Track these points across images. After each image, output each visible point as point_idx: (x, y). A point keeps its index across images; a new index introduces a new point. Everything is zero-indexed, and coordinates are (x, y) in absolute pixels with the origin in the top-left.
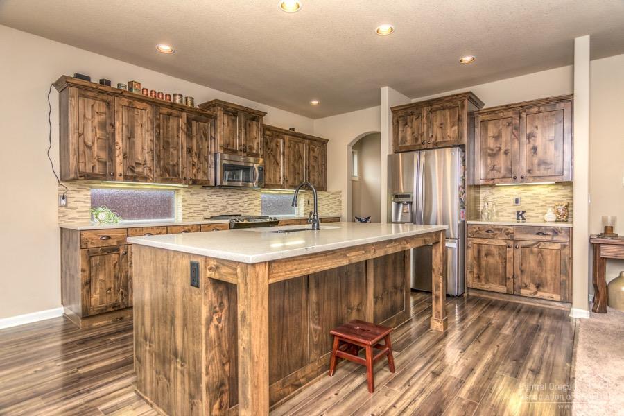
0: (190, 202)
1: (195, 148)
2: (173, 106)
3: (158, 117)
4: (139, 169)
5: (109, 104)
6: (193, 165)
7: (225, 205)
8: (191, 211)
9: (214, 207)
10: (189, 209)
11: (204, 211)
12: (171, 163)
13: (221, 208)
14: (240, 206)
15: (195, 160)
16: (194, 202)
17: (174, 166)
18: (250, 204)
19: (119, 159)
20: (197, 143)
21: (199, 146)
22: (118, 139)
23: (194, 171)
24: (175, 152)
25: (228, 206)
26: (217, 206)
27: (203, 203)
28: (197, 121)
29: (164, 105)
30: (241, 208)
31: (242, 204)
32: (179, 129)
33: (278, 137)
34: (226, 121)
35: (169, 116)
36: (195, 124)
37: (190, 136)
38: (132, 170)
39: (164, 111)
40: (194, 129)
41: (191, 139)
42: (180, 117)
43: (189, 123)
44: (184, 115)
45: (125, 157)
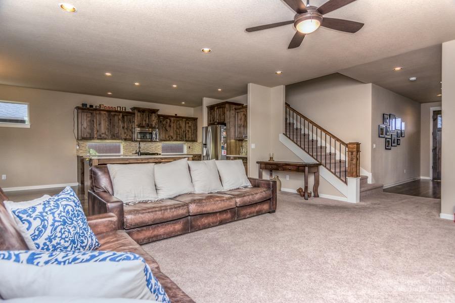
1: (126, 126)
3: (110, 116)
4: (103, 135)
6: (125, 133)
8: (127, 151)
12: (116, 133)
15: (126, 131)
16: (128, 147)
19: (95, 132)
20: (127, 124)
22: (95, 125)
23: (125, 135)
24: (117, 129)
32: (119, 119)
33: (167, 119)
34: (139, 115)
35: (115, 115)
36: (125, 117)
37: (124, 122)
38: (100, 136)
39: (113, 113)
40: (125, 119)
41: (124, 123)
42: (119, 115)
43: (123, 117)
44: (121, 114)
45: (97, 131)
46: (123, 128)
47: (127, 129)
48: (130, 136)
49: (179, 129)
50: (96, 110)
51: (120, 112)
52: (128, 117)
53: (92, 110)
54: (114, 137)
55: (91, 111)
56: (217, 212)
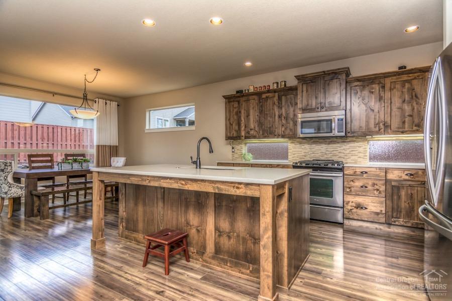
0: (294, 150)
1: (284, 114)
2: (269, 91)
3: (261, 101)
4: (252, 132)
5: (239, 102)
6: (283, 125)
7: (324, 152)
8: (295, 156)
9: (313, 153)
10: (294, 154)
11: (305, 156)
12: (269, 126)
13: (320, 154)
14: (340, 153)
15: (284, 122)
16: (297, 150)
17: (270, 128)
18: (352, 151)
19: (243, 128)
20: (285, 110)
21: (287, 111)
22: (243, 119)
23: (283, 129)
24: (271, 119)
25: (327, 152)
26: (315, 152)
27: (304, 151)
28: (286, 96)
29: (264, 93)
30: (342, 155)
31: (343, 151)
32: (274, 104)
33: (373, 83)
35: (267, 98)
36: (283, 98)
38: (248, 133)
39: (264, 95)
41: (281, 108)
42: (274, 96)
43: (280, 99)
45: (245, 127)
46: (280, 117)
47: (286, 118)
48: (291, 130)
49: (409, 102)
50: (244, 98)
51: (275, 91)
52: (288, 97)
53: (239, 97)
55: (237, 99)
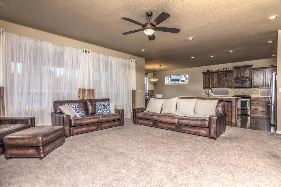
2: (222, 71)
5: (209, 75)
10: (231, 93)
18: (254, 92)
21: (229, 79)
22: (211, 81)
23: (227, 85)
24: (223, 81)
32: (224, 76)
34: (236, 71)
35: (221, 74)
36: (228, 74)
37: (226, 77)
38: (213, 86)
39: (220, 73)
40: (228, 75)
42: (224, 73)
43: (226, 74)
44: (225, 73)
45: (212, 84)
46: (226, 81)
48: (230, 85)
50: (211, 73)
51: (224, 71)
52: (230, 73)
53: (209, 73)
54: (221, 86)
56: (167, 123)
